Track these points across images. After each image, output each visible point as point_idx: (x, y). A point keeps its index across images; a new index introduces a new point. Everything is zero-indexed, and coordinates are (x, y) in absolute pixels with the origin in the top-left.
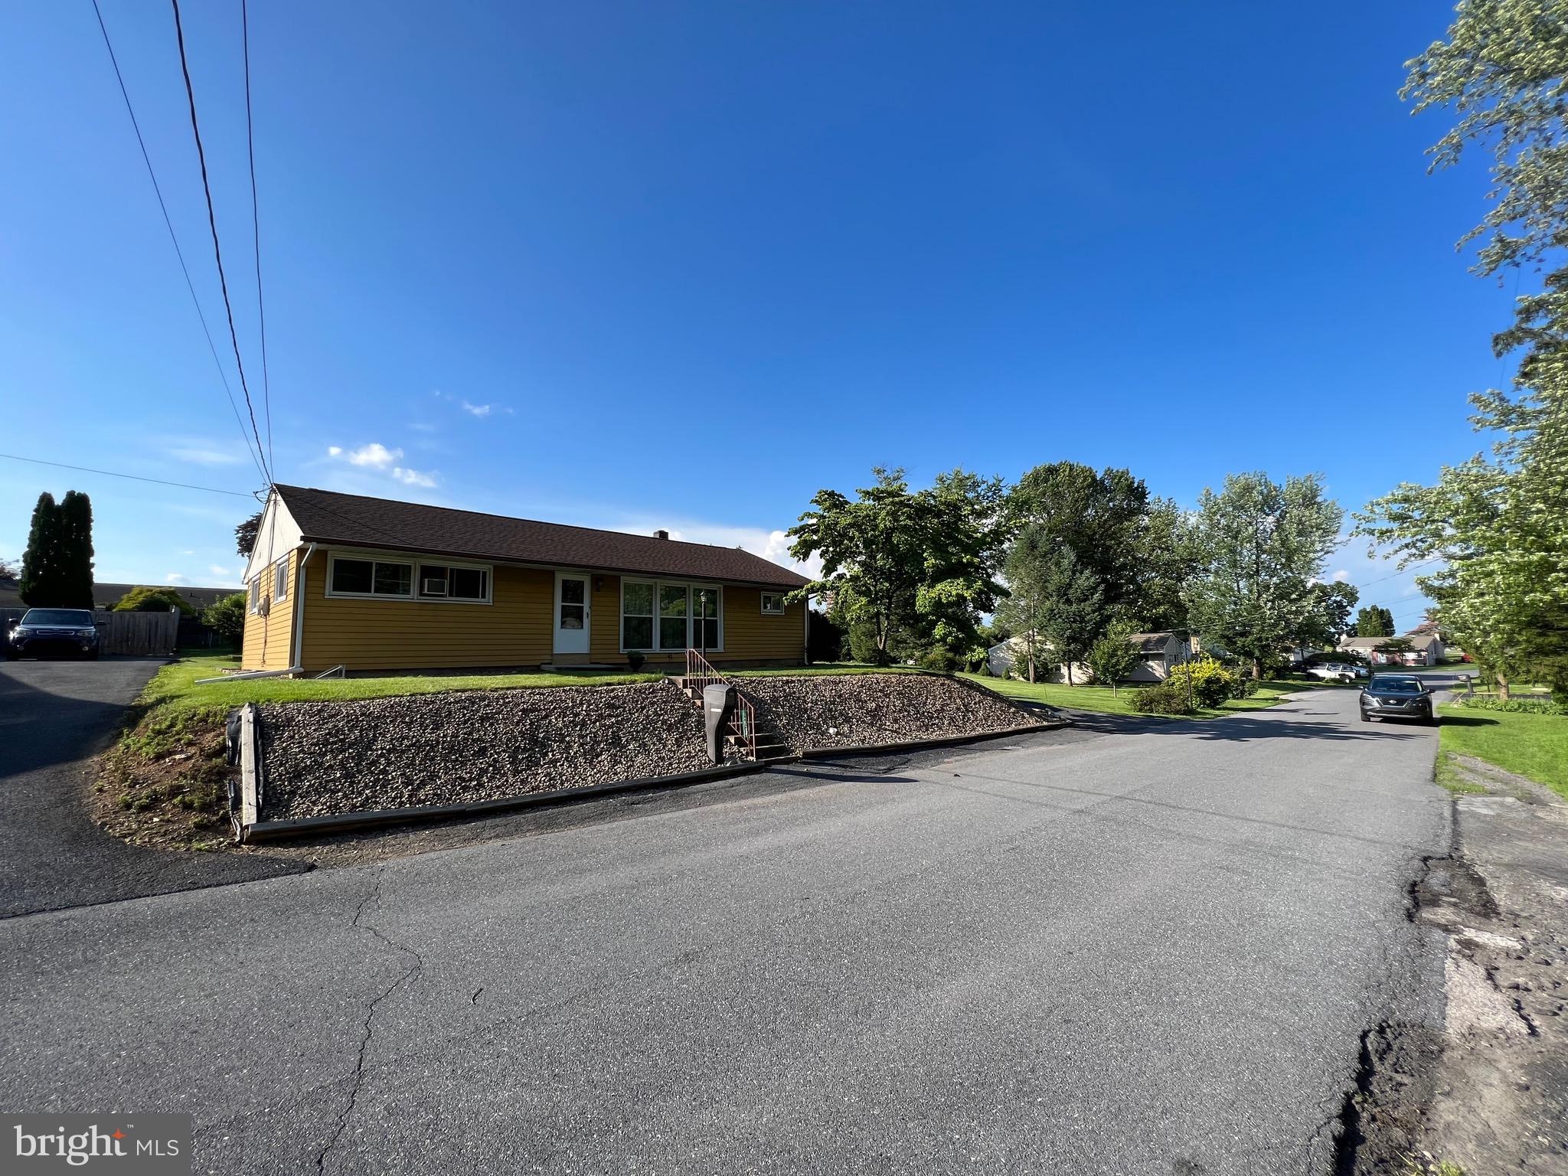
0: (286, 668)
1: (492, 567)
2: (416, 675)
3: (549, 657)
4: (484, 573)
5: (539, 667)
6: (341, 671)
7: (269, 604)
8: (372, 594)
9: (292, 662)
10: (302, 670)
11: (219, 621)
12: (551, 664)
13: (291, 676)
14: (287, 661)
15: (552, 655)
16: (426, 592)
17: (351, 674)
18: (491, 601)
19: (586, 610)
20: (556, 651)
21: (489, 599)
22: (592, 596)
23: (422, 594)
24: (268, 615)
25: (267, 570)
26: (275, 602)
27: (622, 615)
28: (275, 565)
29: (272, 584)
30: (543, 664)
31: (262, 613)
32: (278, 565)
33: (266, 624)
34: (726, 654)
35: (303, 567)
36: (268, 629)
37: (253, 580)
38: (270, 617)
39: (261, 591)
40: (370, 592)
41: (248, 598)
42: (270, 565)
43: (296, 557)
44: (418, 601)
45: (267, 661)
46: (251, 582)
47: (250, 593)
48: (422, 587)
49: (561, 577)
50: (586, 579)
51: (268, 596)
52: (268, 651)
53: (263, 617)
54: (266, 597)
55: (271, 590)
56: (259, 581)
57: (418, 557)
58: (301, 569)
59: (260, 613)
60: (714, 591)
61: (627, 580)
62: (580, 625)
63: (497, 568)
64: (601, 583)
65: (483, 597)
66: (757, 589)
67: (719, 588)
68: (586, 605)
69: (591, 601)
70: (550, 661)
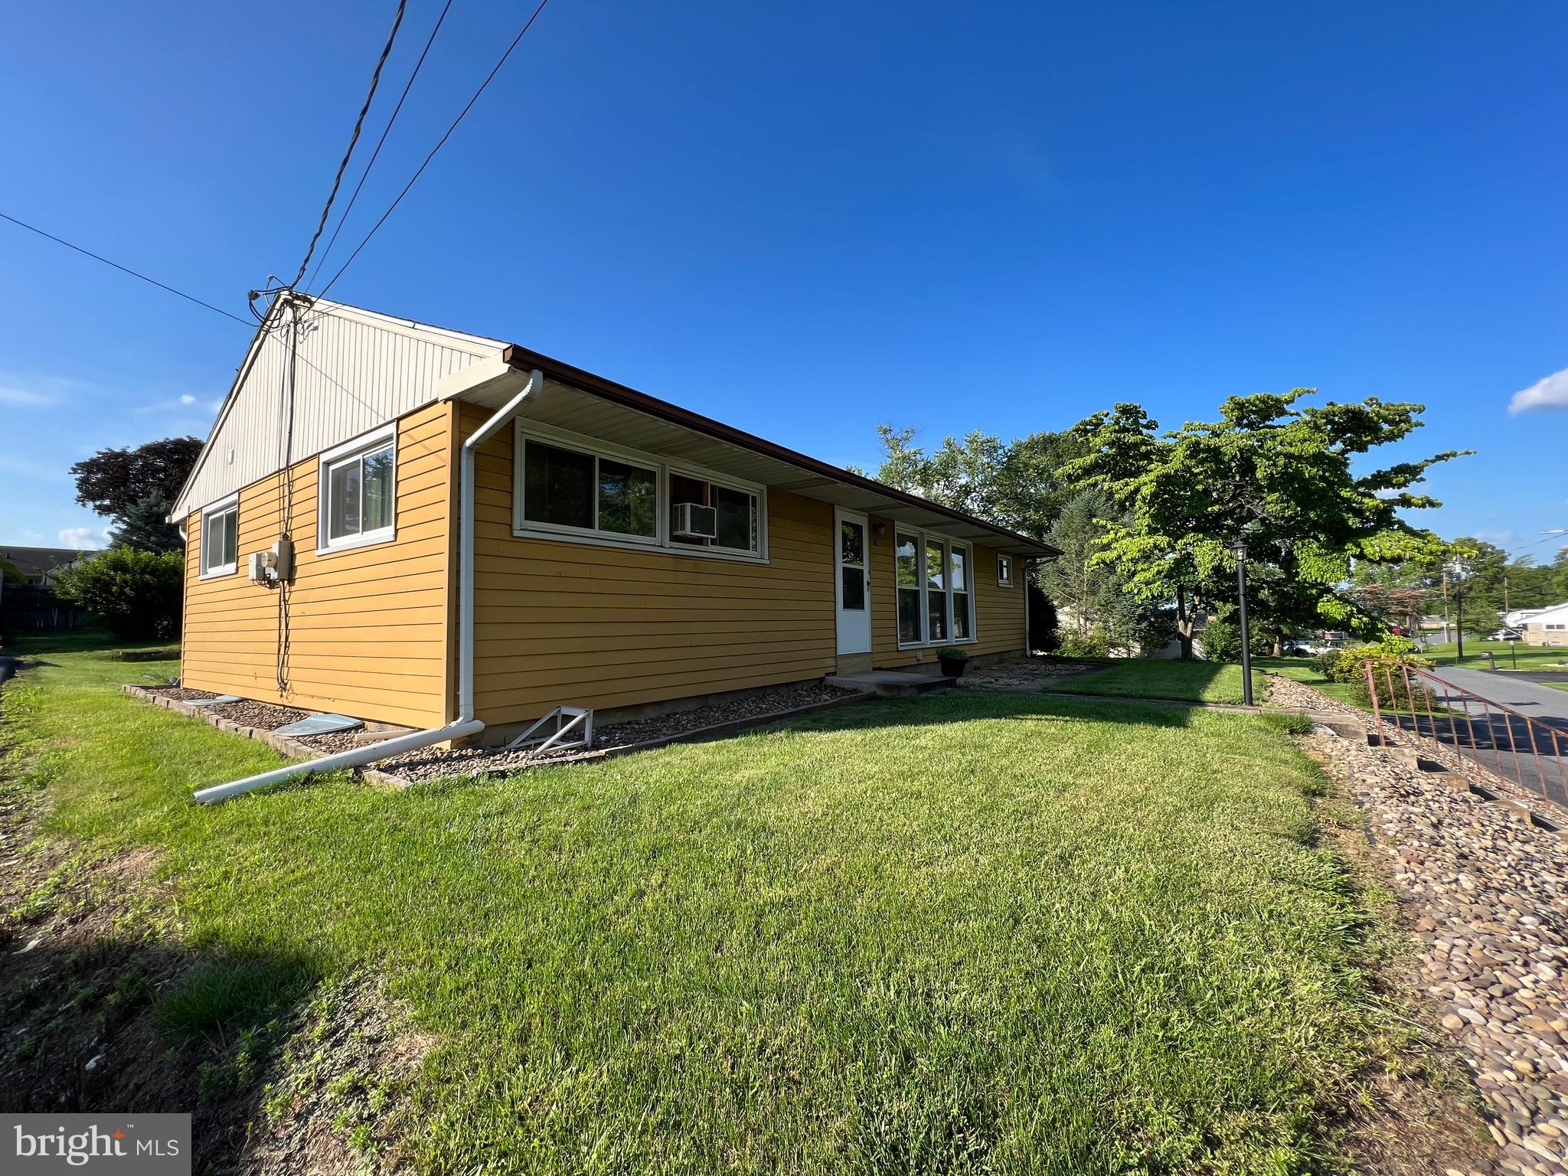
0: (434, 719)
1: (764, 487)
3: (832, 662)
4: (754, 498)
5: (822, 680)
7: (292, 557)
8: (596, 532)
9: (453, 712)
10: (479, 725)
11: (85, 592)
12: (834, 674)
14: (440, 703)
15: (836, 658)
16: (688, 531)
18: (766, 557)
19: (866, 578)
20: (839, 652)
21: (758, 553)
22: (871, 553)
23: (674, 539)
24: (291, 582)
25: (274, 482)
26: (320, 551)
27: (898, 587)
28: (312, 465)
29: (296, 511)
30: (828, 674)
31: (274, 575)
32: (328, 464)
33: (284, 601)
34: (977, 647)
35: (470, 448)
36: (293, 610)
37: (205, 511)
38: (299, 584)
39: (242, 529)
40: (590, 526)
41: (192, 546)
42: (289, 468)
43: (446, 423)
44: (672, 551)
45: (296, 686)
46: (196, 517)
47: (194, 539)
48: (675, 522)
49: (841, 515)
50: (862, 521)
51: (285, 537)
52: (293, 661)
53: (272, 584)
54: (278, 538)
55: (295, 523)
56: (234, 509)
57: (673, 453)
58: (464, 455)
59: (263, 577)
60: (963, 551)
61: (898, 527)
62: (861, 603)
63: (771, 491)
64: (882, 531)
65: (755, 548)
66: (996, 551)
67: (969, 546)
68: (866, 567)
69: (870, 561)
70: (834, 669)
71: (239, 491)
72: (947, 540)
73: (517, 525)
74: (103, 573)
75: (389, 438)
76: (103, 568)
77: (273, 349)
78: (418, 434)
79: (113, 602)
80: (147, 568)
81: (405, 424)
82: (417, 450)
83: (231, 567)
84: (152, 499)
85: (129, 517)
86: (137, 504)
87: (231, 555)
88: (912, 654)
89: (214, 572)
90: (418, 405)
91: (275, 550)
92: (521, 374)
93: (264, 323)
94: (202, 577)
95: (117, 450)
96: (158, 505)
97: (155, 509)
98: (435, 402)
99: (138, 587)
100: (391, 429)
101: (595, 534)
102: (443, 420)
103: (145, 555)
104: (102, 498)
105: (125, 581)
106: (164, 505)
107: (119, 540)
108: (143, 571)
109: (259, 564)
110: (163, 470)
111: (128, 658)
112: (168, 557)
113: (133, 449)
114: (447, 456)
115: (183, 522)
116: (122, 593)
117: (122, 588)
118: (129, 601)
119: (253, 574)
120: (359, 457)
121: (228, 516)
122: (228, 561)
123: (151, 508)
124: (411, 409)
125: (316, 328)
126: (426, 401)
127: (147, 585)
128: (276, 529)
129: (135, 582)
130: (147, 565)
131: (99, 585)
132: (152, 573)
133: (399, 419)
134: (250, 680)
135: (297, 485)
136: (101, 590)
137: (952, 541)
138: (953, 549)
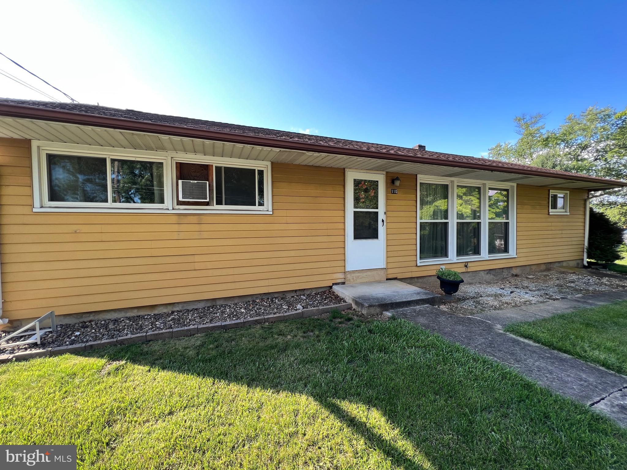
1: (269, 164)
3: (340, 275)
4: (261, 173)
5: (330, 287)
8: (109, 204)
12: (343, 283)
15: (345, 272)
16: (184, 199)
18: (270, 209)
19: (381, 216)
20: (348, 269)
21: (265, 207)
22: (388, 199)
23: (178, 202)
27: (419, 221)
30: (336, 284)
34: (518, 260)
40: (105, 201)
44: (177, 212)
49: (351, 177)
50: (381, 179)
60: (507, 190)
61: (422, 178)
62: (374, 235)
63: (275, 166)
64: (397, 183)
65: (261, 204)
66: (547, 188)
67: (513, 187)
68: (381, 210)
69: (387, 205)
70: (342, 281)
72: (485, 184)
73: (37, 205)
88: (435, 267)
101: (109, 206)
137: (489, 184)
138: (490, 189)
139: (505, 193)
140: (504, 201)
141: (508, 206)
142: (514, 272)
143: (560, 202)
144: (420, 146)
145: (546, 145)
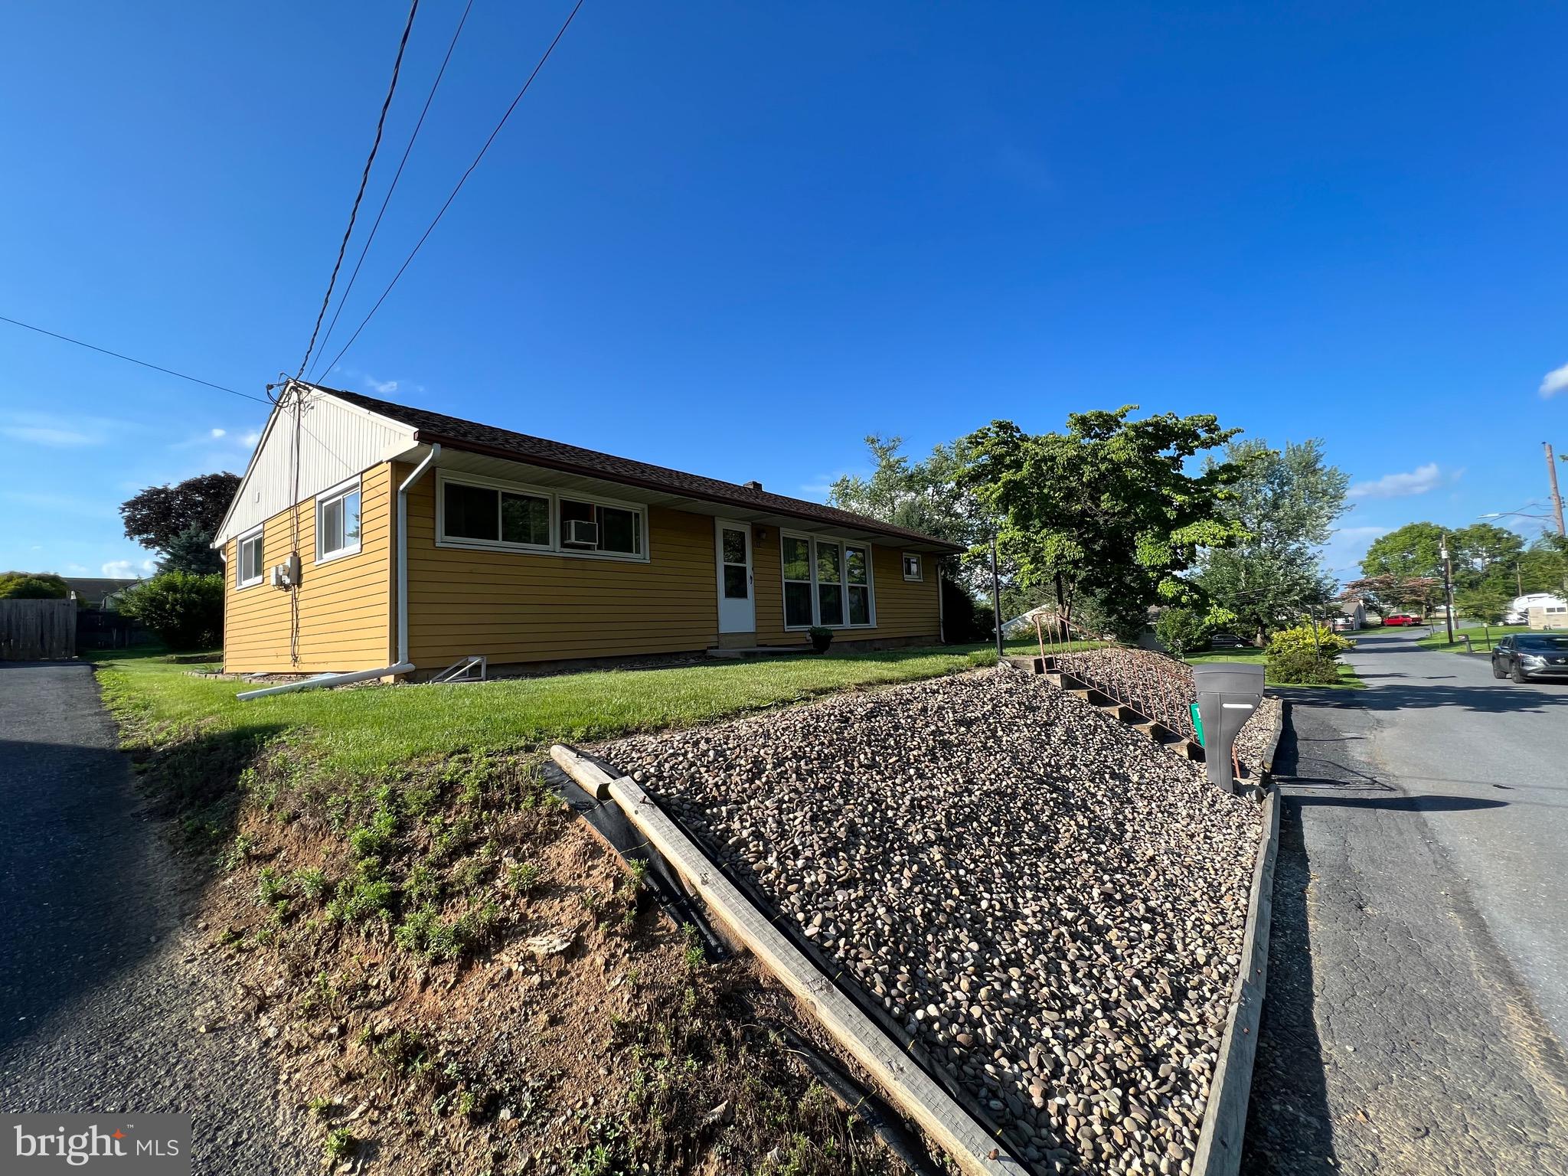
0: (385, 665)
1: (646, 506)
2: (608, 669)
3: (715, 639)
4: (637, 515)
5: (704, 652)
6: (478, 667)
7: (300, 567)
8: (500, 542)
9: (394, 656)
10: (411, 667)
11: (143, 610)
12: (717, 648)
13: (390, 679)
14: (386, 654)
15: (718, 635)
16: (573, 540)
17: (498, 670)
18: (648, 557)
19: (749, 573)
20: (721, 631)
21: (642, 555)
22: (754, 553)
23: (564, 545)
24: (299, 585)
25: (287, 516)
26: (318, 562)
27: (784, 581)
28: (311, 503)
29: (302, 535)
30: (712, 648)
31: (287, 581)
32: (322, 502)
33: (295, 599)
34: (879, 631)
35: (402, 491)
36: (301, 605)
37: (240, 538)
38: (304, 586)
39: (266, 550)
40: (496, 538)
41: (230, 565)
42: (297, 505)
43: (388, 476)
44: (561, 555)
45: (303, 658)
46: (234, 543)
47: (232, 561)
48: (565, 534)
49: (721, 525)
50: (746, 529)
51: (295, 554)
52: (301, 641)
53: (287, 588)
54: (291, 555)
55: (302, 544)
56: (260, 536)
57: (561, 485)
58: (399, 496)
59: (280, 583)
60: (862, 551)
61: (786, 533)
62: (743, 594)
63: (652, 508)
64: (764, 536)
65: (638, 552)
66: (899, 549)
67: (868, 546)
68: (748, 565)
69: (754, 560)
70: (715, 644)
71: (263, 523)
72: (841, 542)
73: (438, 539)
74: (157, 594)
75: (356, 485)
76: (157, 589)
77: (285, 420)
78: (373, 483)
79: (165, 618)
80: (195, 589)
81: (366, 476)
82: (373, 493)
83: (259, 579)
84: (192, 531)
85: (172, 548)
86: (178, 536)
87: (259, 570)
88: (802, 635)
89: (246, 583)
90: (373, 464)
91: (288, 563)
92: (426, 447)
93: (278, 404)
94: (239, 588)
95: (160, 487)
96: (197, 536)
97: (195, 539)
98: (381, 463)
99: (185, 604)
100: (357, 479)
101: (499, 544)
102: (385, 474)
103: (190, 578)
104: (146, 532)
105: (176, 600)
106: (203, 536)
107: (166, 568)
108: (190, 591)
109: (277, 574)
110: (201, 503)
111: (180, 661)
112: (210, 579)
113: (173, 486)
114: (388, 496)
115: (223, 547)
116: (173, 609)
117: (173, 605)
118: (179, 616)
119: (273, 581)
120: (340, 497)
121: (256, 541)
122: (256, 575)
123: (192, 539)
124: (369, 466)
125: (312, 408)
126: (377, 461)
127: (194, 603)
128: (289, 549)
129: (184, 601)
130: (193, 586)
131: (154, 603)
132: (197, 593)
133: (362, 473)
134: (273, 660)
135: (303, 517)
136: (156, 607)
137: (847, 542)
138: (848, 549)
139: (860, 555)
140: (859, 568)
141: (864, 574)
142: (877, 645)
143: (914, 568)
144: (755, 484)
145: (910, 489)
